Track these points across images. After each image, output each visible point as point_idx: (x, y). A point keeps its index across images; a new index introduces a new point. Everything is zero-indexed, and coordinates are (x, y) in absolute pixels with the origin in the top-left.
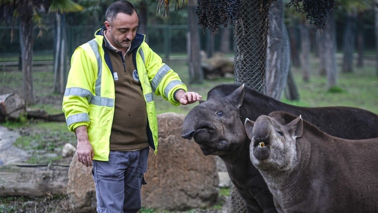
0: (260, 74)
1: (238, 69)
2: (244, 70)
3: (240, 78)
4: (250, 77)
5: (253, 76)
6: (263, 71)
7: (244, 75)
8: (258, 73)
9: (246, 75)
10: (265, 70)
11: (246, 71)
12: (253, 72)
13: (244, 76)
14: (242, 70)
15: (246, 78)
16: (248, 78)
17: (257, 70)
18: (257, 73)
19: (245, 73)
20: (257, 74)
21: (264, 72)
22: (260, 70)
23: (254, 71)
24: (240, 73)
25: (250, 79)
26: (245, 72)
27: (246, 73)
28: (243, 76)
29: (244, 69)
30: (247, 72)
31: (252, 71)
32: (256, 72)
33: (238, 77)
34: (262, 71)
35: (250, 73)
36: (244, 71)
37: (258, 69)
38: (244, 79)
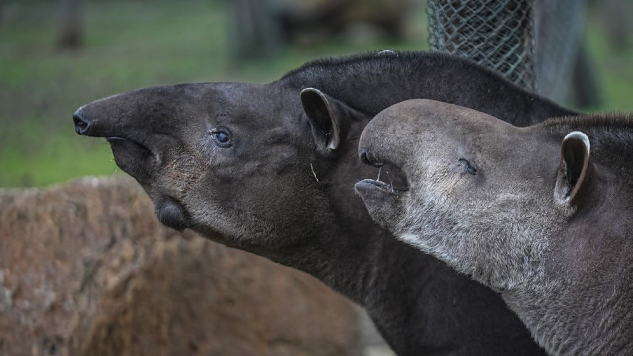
0: (514, 24)
1: (442, 8)
2: (463, 11)
3: (450, 37)
4: (482, 32)
5: (490, 30)
6: (524, 12)
7: (463, 28)
8: (508, 18)
9: (467, 28)
10: (530, 9)
11: (468, 14)
12: (490, 18)
13: (463, 32)
14: (456, 11)
15: (469, 37)
16: (476, 38)
17: (504, 12)
18: (504, 18)
19: (464, 20)
20: (504, 22)
21: (527, 15)
22: (512, 9)
23: (494, 14)
24: (449, 19)
25: (482, 39)
26: (464, 17)
27: (468, 22)
28: (460, 31)
29: (461, 9)
30: (472, 15)
31: (489, 13)
32: (500, 15)
33: (442, 32)
34: (520, 13)
35: (481, 18)
36: (463, 14)
37: (507, 6)
38: (461, 39)
